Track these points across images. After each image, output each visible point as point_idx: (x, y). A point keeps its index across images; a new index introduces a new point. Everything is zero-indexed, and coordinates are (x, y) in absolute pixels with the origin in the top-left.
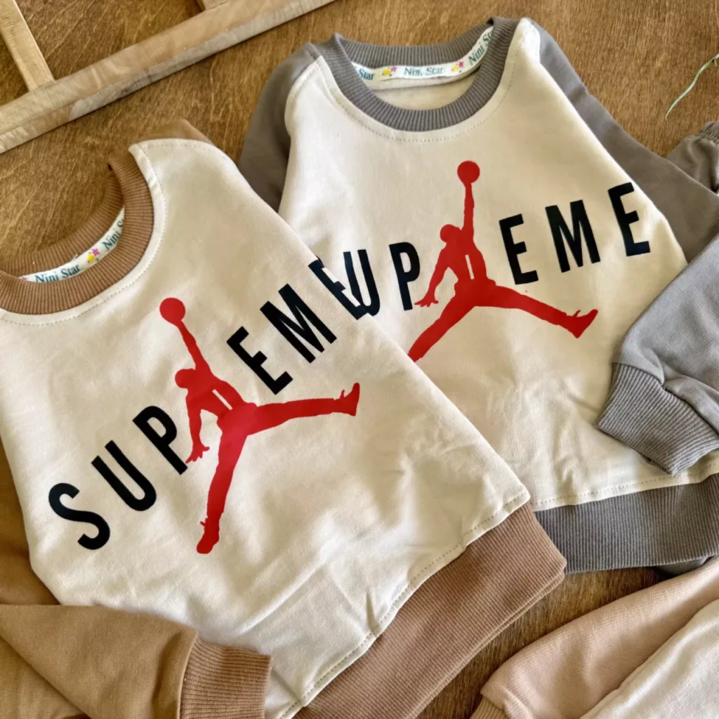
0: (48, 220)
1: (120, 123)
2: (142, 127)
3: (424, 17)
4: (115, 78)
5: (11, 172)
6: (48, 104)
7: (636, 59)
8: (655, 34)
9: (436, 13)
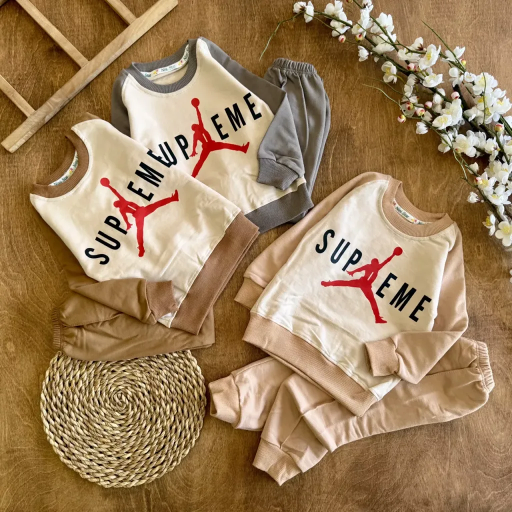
0: (50, 162)
1: (64, 119)
2: (72, 118)
3: (164, 45)
4: (57, 104)
5: (30, 149)
6: (36, 120)
7: (247, 39)
8: (252, 27)
9: (167, 42)
